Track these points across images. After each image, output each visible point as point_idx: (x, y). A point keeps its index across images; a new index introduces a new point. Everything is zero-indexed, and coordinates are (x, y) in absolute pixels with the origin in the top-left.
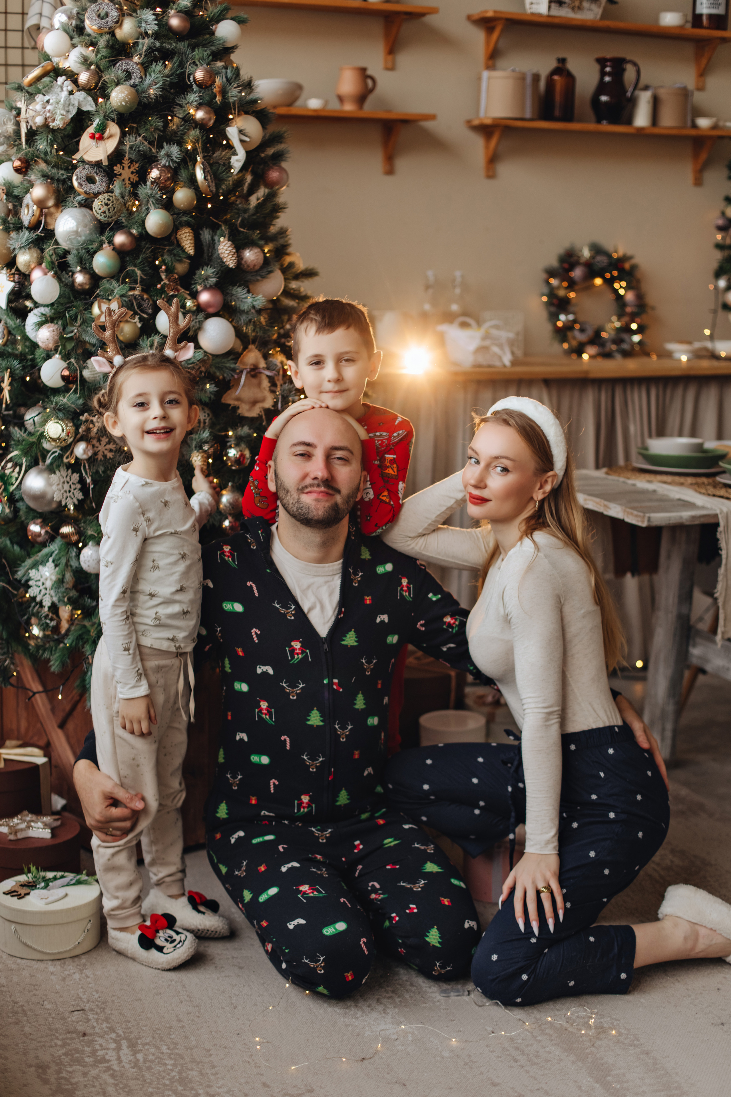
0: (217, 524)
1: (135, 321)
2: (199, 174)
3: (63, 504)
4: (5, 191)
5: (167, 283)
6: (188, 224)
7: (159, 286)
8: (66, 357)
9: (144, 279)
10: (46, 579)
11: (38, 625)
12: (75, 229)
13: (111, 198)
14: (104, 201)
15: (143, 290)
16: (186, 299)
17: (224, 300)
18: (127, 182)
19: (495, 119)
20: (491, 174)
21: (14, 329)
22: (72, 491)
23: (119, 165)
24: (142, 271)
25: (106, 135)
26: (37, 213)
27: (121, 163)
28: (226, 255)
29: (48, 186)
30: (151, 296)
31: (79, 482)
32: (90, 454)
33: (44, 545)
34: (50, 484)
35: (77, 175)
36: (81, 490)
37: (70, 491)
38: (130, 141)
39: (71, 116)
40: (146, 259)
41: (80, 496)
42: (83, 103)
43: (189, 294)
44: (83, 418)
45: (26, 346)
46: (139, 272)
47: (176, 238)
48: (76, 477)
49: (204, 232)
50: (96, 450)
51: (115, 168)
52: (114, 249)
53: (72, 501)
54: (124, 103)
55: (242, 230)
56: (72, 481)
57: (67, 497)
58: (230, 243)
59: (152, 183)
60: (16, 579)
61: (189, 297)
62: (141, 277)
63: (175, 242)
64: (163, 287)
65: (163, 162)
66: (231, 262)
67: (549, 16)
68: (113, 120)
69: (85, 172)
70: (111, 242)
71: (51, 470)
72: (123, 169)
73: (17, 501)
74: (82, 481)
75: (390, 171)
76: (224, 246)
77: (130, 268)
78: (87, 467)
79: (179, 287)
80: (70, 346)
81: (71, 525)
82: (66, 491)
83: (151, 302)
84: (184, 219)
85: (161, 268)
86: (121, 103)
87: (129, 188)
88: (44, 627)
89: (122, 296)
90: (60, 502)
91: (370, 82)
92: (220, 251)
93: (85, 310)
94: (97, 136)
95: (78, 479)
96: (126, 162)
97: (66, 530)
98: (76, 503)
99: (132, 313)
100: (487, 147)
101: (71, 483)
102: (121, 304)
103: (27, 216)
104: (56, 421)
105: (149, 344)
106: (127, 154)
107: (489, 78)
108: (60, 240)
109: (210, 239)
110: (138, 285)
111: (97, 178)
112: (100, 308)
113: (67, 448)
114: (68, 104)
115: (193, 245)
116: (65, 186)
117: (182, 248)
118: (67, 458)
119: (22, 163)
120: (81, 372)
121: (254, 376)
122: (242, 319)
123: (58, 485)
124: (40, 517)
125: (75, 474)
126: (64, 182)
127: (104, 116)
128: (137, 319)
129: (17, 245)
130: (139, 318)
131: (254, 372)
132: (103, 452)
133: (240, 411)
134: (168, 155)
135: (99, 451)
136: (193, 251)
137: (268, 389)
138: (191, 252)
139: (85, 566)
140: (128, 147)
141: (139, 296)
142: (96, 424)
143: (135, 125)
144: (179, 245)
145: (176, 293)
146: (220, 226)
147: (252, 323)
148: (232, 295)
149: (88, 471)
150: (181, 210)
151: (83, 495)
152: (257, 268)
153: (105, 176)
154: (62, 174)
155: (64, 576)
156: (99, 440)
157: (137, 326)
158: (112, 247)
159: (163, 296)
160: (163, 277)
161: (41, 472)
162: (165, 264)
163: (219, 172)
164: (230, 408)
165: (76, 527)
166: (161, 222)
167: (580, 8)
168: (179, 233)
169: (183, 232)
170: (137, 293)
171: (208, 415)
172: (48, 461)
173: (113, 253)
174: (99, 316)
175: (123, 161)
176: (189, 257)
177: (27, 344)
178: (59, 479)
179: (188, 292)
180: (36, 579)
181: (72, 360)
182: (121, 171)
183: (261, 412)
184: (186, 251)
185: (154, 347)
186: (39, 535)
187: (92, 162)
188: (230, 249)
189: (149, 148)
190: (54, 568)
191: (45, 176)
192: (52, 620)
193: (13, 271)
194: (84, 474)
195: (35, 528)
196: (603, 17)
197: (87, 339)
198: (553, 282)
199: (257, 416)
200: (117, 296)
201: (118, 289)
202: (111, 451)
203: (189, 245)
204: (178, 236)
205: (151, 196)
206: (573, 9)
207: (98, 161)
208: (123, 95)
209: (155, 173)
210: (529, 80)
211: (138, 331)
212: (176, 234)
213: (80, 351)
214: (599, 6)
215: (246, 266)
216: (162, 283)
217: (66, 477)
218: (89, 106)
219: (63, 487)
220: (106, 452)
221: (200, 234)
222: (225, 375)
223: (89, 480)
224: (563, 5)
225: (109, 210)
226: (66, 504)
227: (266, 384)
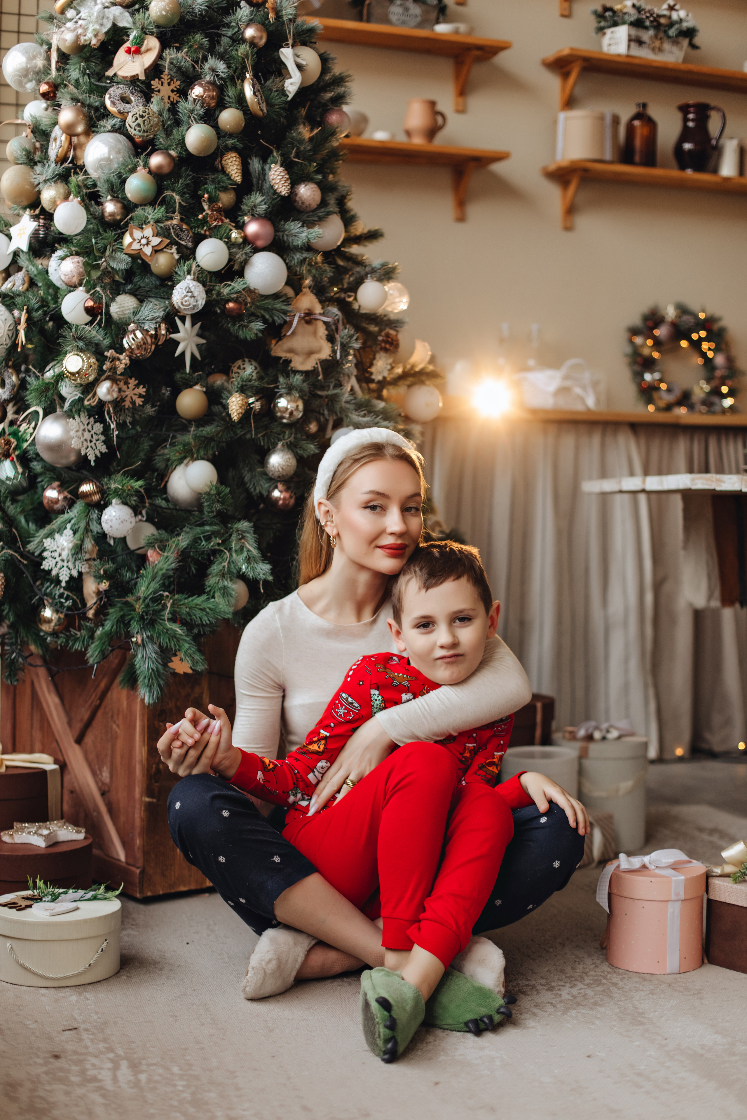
0: (265, 494)
1: (172, 251)
2: (248, 91)
3: (83, 453)
4: (31, 127)
5: (210, 213)
6: (234, 149)
7: (200, 217)
8: (90, 287)
9: (185, 206)
10: (63, 549)
11: (51, 605)
12: (106, 155)
13: (147, 110)
14: (138, 113)
15: (182, 220)
16: (231, 230)
17: (275, 235)
18: (166, 100)
19: (573, 162)
20: (568, 228)
21: (35, 276)
22: (94, 441)
23: (157, 80)
24: (181, 196)
25: (143, 49)
26: (66, 145)
27: (160, 78)
28: (278, 181)
29: (79, 112)
30: (191, 228)
31: (102, 434)
32: (115, 395)
33: (62, 512)
34: (67, 431)
35: (110, 94)
36: (104, 442)
37: (91, 441)
38: (170, 54)
39: (105, 30)
40: (187, 185)
41: (104, 449)
42: (119, 19)
43: (235, 227)
44: (108, 354)
45: (49, 294)
46: (177, 198)
47: (221, 164)
48: (99, 427)
49: (253, 161)
50: (123, 394)
51: (152, 82)
52: (150, 172)
53: (93, 452)
54: (164, 13)
55: (297, 160)
56: (94, 430)
57: (88, 447)
58: (282, 169)
59: (195, 100)
60: (29, 552)
61: (233, 228)
62: (180, 203)
63: (220, 166)
64: (204, 218)
65: (208, 78)
66: (283, 190)
67: (628, 56)
68: (152, 34)
69: (119, 92)
70: (146, 165)
71: (70, 415)
72: (162, 85)
73: (31, 460)
74: (106, 431)
75: (461, 219)
76: (276, 171)
77: (168, 193)
78: (112, 411)
79: (223, 218)
80: (95, 275)
81: (92, 481)
82: (86, 440)
83: (191, 234)
84: (231, 142)
85: (203, 197)
86: (161, 12)
87: (168, 105)
88: (57, 608)
89: (158, 221)
90: (80, 450)
91: (440, 120)
92: (271, 177)
93: (115, 241)
94: (133, 49)
95: (102, 429)
96: (165, 77)
97: (86, 488)
98: (99, 455)
99: (169, 241)
100: (564, 197)
101: (92, 432)
102: (156, 230)
103: (54, 150)
104: (76, 353)
105: (185, 268)
106: (167, 71)
107: (566, 119)
108: (90, 170)
109: (260, 168)
110: (176, 213)
111: (132, 98)
112: (131, 235)
113: (89, 388)
114: (102, 17)
115: (240, 171)
116: (98, 114)
117: (228, 175)
118: (88, 400)
119: (50, 86)
120: (108, 306)
121: (308, 323)
122: (296, 258)
123: (77, 431)
124: (58, 479)
125: (98, 424)
126: (97, 109)
127: (142, 29)
128: (174, 249)
129: (41, 179)
130: (177, 249)
131: (309, 318)
132: (132, 398)
133: (292, 365)
134: (213, 70)
135: (126, 396)
136: (240, 177)
137: (324, 337)
138: (238, 179)
139: (106, 527)
140: (168, 61)
141: (177, 225)
142: (124, 361)
143: (177, 45)
144: (223, 171)
145: (220, 224)
146: (271, 152)
147: (307, 262)
148: (284, 231)
149: (112, 415)
150: (226, 133)
151: (107, 448)
152: (314, 205)
153: (142, 97)
154: (94, 100)
155: (82, 541)
156: (126, 383)
157: (174, 258)
158: (147, 169)
159: (205, 228)
160: (206, 207)
161: (57, 418)
162: (208, 193)
163: (271, 96)
164: (281, 361)
165: (98, 484)
166: (203, 135)
167: (660, 50)
168: (224, 159)
169: (229, 157)
170: (175, 222)
171: (256, 368)
172: (67, 405)
173: (149, 175)
174: (130, 244)
175: (162, 76)
176: (235, 183)
177: (51, 291)
178: (79, 426)
179: (234, 225)
180: (51, 550)
181: (98, 289)
182: (160, 87)
183: (317, 364)
184: (232, 178)
185: (192, 272)
186: (57, 501)
187: (126, 77)
188: (282, 174)
189: (192, 64)
190: (72, 535)
191: (75, 100)
192: (67, 599)
193: (37, 211)
194: (108, 420)
195: (51, 494)
196: (685, 60)
197: (115, 266)
198: (638, 340)
199: (313, 369)
200: (152, 223)
201: (152, 213)
202: (140, 396)
203: (236, 171)
204: (223, 162)
205: (192, 111)
206: (653, 49)
207: (134, 76)
208: (163, 3)
209: (197, 91)
210: (608, 120)
211: (175, 262)
212: (221, 160)
213: (107, 280)
214: (681, 49)
215: (300, 202)
216: (204, 214)
217: (88, 424)
218: (125, 20)
219: (83, 434)
220: (135, 398)
221: (249, 164)
222: (276, 318)
223: (113, 426)
224: (644, 45)
225: (144, 122)
226: (86, 454)
227: (322, 331)
